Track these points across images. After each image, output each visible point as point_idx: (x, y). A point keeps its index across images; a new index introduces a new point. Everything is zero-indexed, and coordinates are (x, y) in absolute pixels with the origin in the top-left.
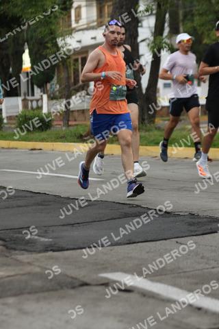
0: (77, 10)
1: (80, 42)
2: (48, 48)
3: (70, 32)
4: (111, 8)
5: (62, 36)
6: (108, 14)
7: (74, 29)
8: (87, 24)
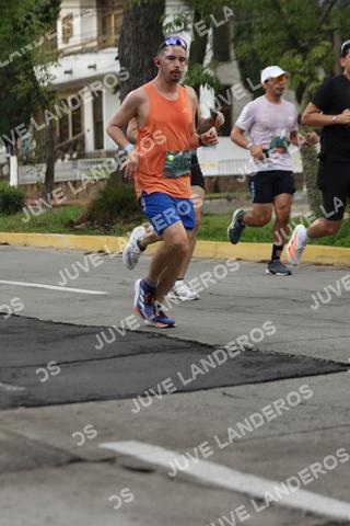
0: (67, 21)
1: (69, 72)
2: (19, 82)
3: (55, 56)
4: (121, 19)
5: (42, 63)
6: (116, 29)
7: (62, 51)
8: (82, 44)
